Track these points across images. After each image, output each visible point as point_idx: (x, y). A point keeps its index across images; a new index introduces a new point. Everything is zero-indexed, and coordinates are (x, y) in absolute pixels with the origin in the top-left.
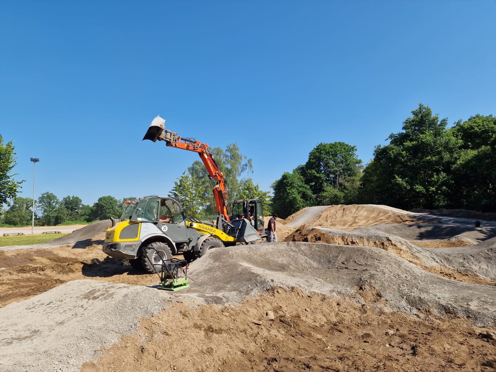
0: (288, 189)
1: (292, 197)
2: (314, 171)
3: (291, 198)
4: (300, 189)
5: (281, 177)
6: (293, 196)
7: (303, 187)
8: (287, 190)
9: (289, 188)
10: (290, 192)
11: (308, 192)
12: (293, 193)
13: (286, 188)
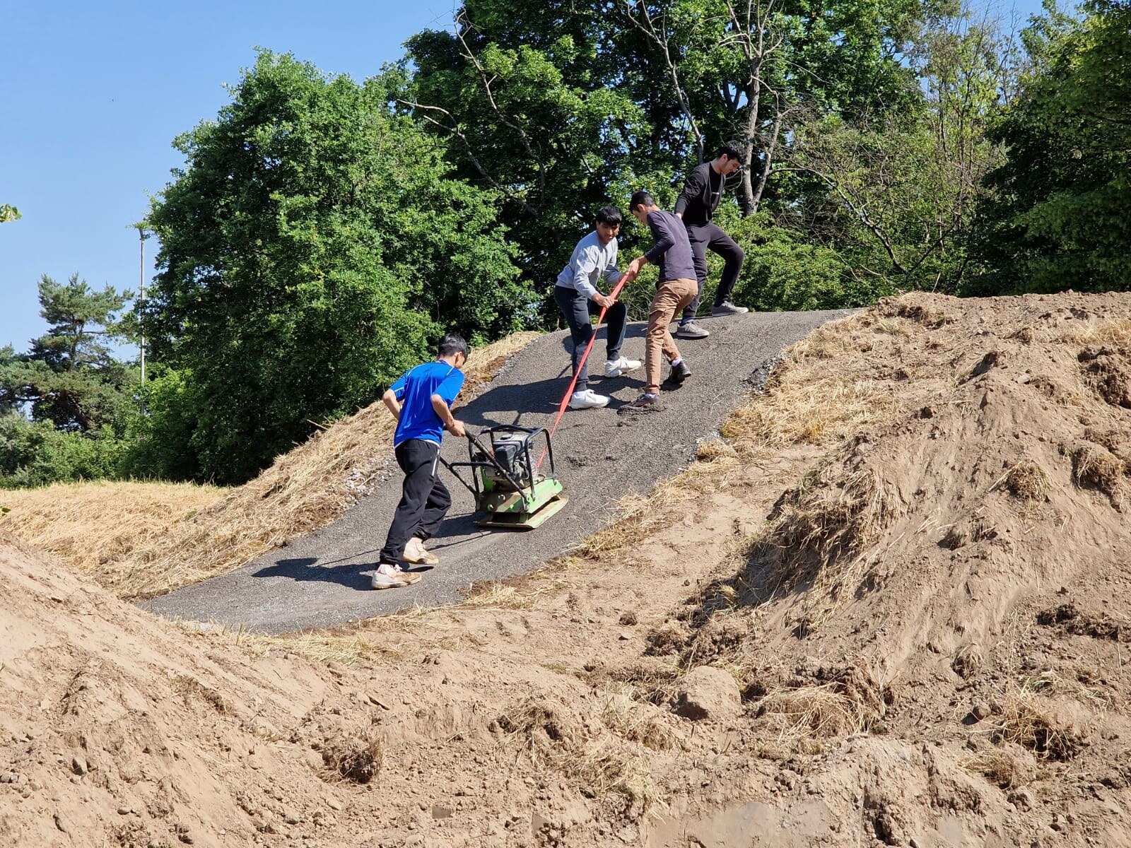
0: (293, 215)
1: (331, 285)
2: (538, 63)
3: (314, 296)
4: (411, 220)
5: (231, 99)
6: (334, 275)
7: (438, 203)
8: (282, 217)
9: (299, 200)
10: (306, 247)
11: (478, 250)
12: (338, 250)
13: (276, 204)
